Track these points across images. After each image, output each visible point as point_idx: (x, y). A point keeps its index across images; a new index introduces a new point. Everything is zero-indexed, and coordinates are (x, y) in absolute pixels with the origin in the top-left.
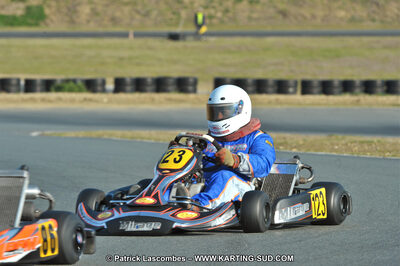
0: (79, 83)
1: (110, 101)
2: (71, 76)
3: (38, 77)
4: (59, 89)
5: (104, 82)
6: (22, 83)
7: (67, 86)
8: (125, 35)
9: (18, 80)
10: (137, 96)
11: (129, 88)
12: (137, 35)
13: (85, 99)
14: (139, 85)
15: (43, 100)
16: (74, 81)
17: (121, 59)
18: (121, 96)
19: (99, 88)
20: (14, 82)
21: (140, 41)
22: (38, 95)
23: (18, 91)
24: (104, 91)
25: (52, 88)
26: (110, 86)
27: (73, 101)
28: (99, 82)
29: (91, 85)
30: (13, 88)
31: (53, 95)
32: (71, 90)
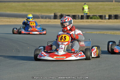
0: (98, 16)
1: (107, 22)
2: (95, 14)
4: (91, 18)
5: (105, 16)
7: (94, 17)
8: (112, 1)
9: (79, 16)
11: (113, 18)
13: (99, 21)
14: (116, 17)
15: (86, 22)
16: (96, 16)
17: (111, 9)
18: (111, 20)
19: (104, 18)
20: (77, 16)
21: (117, 3)
22: (85, 20)
23: (79, 19)
25: (89, 18)
26: (107, 17)
27: (95, 22)
28: (104, 16)
29: (101, 17)
30: (77, 18)
31: (89, 20)
32: (95, 19)
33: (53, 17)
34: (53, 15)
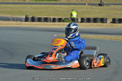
0: (70, 19)
2: (67, 17)
3: (57, 17)
4: (63, 21)
7: (66, 20)
8: (85, 4)
9: (51, 18)
10: (88, 24)
11: (85, 21)
12: (89, 4)
14: (89, 20)
15: (58, 25)
16: (68, 19)
17: (84, 12)
18: (83, 24)
19: (76, 21)
20: (49, 19)
21: (90, 6)
22: (57, 23)
23: (50, 22)
24: (78, 22)
25: (61, 21)
26: (80, 20)
28: (76, 19)
29: (73, 20)
30: (49, 21)
31: (61, 23)
33: (24, 19)
34: (24, 17)
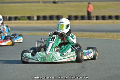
0: (26, 18)
1: (35, 23)
2: (23, 15)
4: (19, 19)
5: (33, 17)
6: (8, 18)
7: (22, 18)
8: (39, 2)
9: (6, 17)
10: (44, 21)
11: (41, 19)
12: (43, 2)
13: (28, 23)
14: (45, 18)
15: (14, 23)
16: (24, 17)
17: (38, 10)
18: (39, 21)
19: (32, 19)
22: (13, 21)
24: (33, 20)
25: (17, 19)
26: (35, 18)
27: (24, 23)
29: (29, 18)
31: (17, 21)
32: (23, 20)
